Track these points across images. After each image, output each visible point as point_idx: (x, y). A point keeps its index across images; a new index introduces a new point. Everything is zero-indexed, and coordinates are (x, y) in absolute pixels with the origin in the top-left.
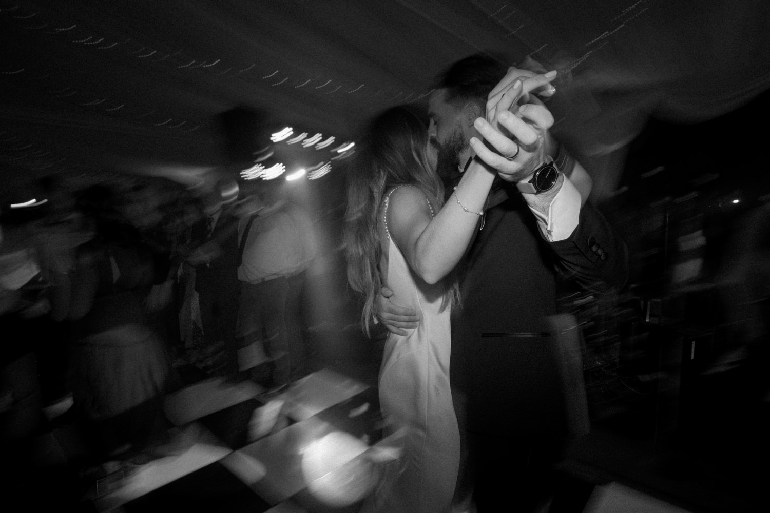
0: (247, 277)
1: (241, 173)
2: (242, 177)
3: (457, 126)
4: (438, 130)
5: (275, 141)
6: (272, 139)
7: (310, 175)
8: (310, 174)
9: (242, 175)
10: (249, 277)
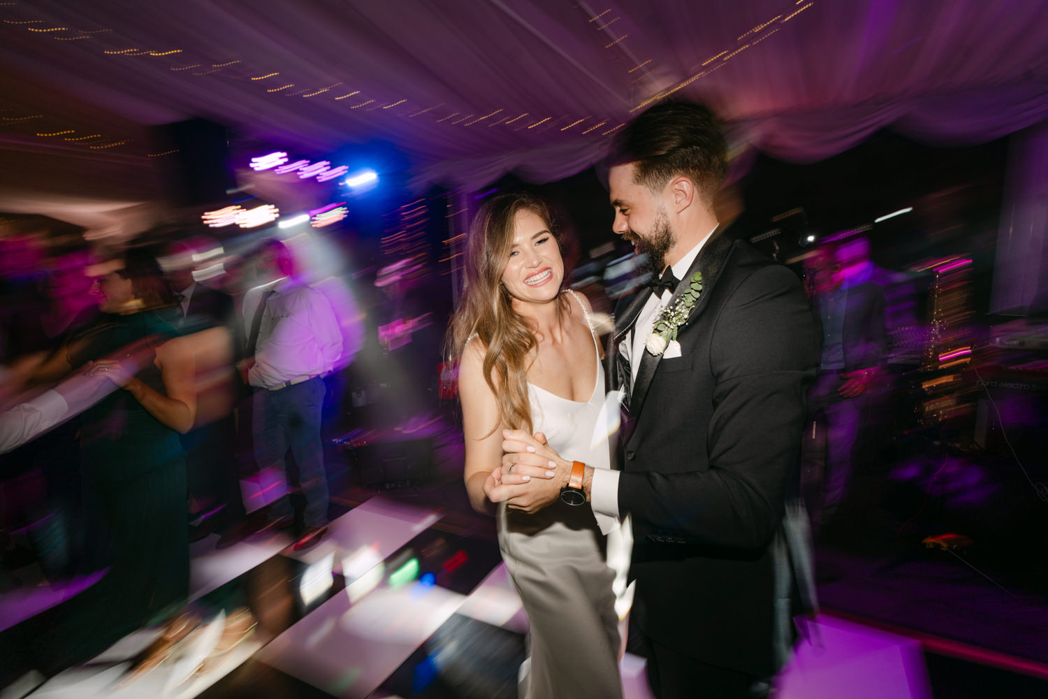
0: (264, 382)
1: (203, 217)
2: (205, 222)
3: (660, 215)
4: (628, 221)
5: (256, 169)
6: (252, 165)
7: (315, 220)
8: (313, 218)
9: (206, 220)
10: (266, 381)
